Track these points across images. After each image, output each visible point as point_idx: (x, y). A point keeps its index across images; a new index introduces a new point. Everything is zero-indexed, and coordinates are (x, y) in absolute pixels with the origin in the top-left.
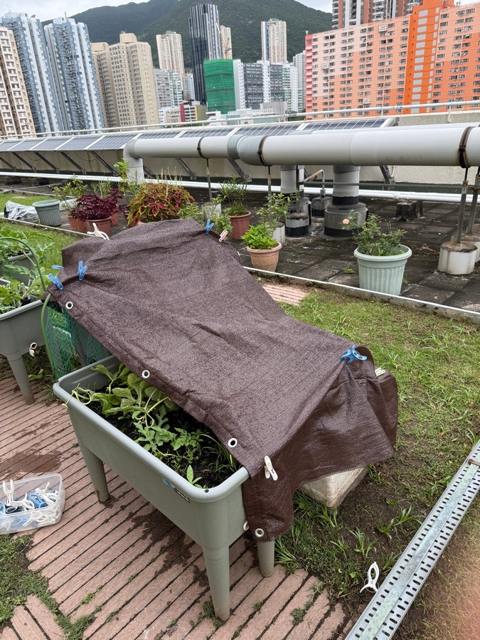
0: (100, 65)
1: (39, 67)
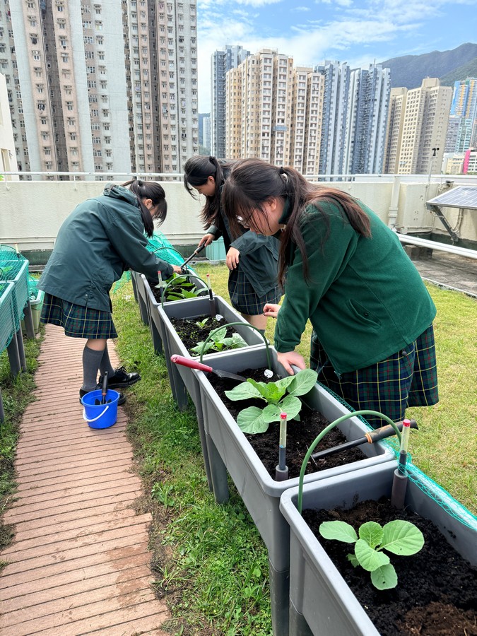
0: (393, 109)
1: (337, 110)
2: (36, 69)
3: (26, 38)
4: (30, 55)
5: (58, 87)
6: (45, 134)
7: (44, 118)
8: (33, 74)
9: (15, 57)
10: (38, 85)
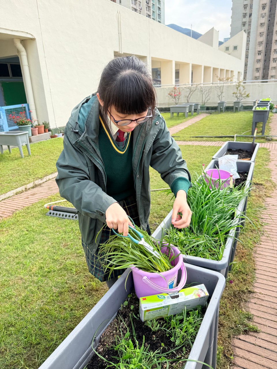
2: (261, 24)
3: (259, 7)
4: (260, 16)
5: (272, 32)
6: (258, 61)
7: (260, 51)
8: (259, 27)
9: (251, 19)
10: (261, 33)
